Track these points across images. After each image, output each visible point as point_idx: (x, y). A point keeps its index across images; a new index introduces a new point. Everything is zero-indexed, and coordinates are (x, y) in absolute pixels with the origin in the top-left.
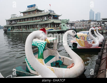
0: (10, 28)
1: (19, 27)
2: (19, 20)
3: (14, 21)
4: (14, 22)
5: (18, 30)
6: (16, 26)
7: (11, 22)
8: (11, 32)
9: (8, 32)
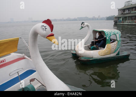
0: (121, 19)
1: (132, 17)
2: (134, 9)
3: (127, 10)
4: (127, 12)
6: (129, 17)
7: (124, 11)
8: (121, 23)
9: (118, 23)
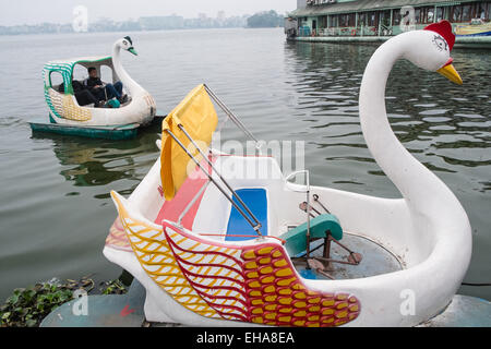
5: (339, 30)
